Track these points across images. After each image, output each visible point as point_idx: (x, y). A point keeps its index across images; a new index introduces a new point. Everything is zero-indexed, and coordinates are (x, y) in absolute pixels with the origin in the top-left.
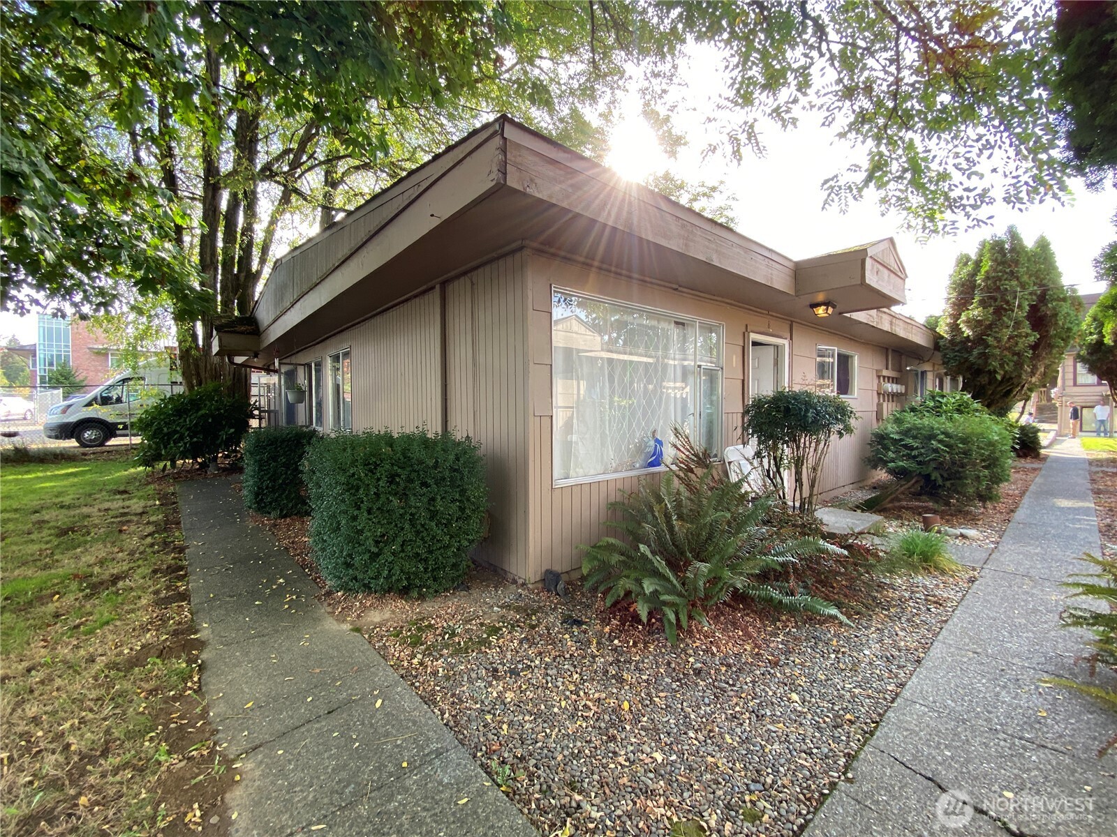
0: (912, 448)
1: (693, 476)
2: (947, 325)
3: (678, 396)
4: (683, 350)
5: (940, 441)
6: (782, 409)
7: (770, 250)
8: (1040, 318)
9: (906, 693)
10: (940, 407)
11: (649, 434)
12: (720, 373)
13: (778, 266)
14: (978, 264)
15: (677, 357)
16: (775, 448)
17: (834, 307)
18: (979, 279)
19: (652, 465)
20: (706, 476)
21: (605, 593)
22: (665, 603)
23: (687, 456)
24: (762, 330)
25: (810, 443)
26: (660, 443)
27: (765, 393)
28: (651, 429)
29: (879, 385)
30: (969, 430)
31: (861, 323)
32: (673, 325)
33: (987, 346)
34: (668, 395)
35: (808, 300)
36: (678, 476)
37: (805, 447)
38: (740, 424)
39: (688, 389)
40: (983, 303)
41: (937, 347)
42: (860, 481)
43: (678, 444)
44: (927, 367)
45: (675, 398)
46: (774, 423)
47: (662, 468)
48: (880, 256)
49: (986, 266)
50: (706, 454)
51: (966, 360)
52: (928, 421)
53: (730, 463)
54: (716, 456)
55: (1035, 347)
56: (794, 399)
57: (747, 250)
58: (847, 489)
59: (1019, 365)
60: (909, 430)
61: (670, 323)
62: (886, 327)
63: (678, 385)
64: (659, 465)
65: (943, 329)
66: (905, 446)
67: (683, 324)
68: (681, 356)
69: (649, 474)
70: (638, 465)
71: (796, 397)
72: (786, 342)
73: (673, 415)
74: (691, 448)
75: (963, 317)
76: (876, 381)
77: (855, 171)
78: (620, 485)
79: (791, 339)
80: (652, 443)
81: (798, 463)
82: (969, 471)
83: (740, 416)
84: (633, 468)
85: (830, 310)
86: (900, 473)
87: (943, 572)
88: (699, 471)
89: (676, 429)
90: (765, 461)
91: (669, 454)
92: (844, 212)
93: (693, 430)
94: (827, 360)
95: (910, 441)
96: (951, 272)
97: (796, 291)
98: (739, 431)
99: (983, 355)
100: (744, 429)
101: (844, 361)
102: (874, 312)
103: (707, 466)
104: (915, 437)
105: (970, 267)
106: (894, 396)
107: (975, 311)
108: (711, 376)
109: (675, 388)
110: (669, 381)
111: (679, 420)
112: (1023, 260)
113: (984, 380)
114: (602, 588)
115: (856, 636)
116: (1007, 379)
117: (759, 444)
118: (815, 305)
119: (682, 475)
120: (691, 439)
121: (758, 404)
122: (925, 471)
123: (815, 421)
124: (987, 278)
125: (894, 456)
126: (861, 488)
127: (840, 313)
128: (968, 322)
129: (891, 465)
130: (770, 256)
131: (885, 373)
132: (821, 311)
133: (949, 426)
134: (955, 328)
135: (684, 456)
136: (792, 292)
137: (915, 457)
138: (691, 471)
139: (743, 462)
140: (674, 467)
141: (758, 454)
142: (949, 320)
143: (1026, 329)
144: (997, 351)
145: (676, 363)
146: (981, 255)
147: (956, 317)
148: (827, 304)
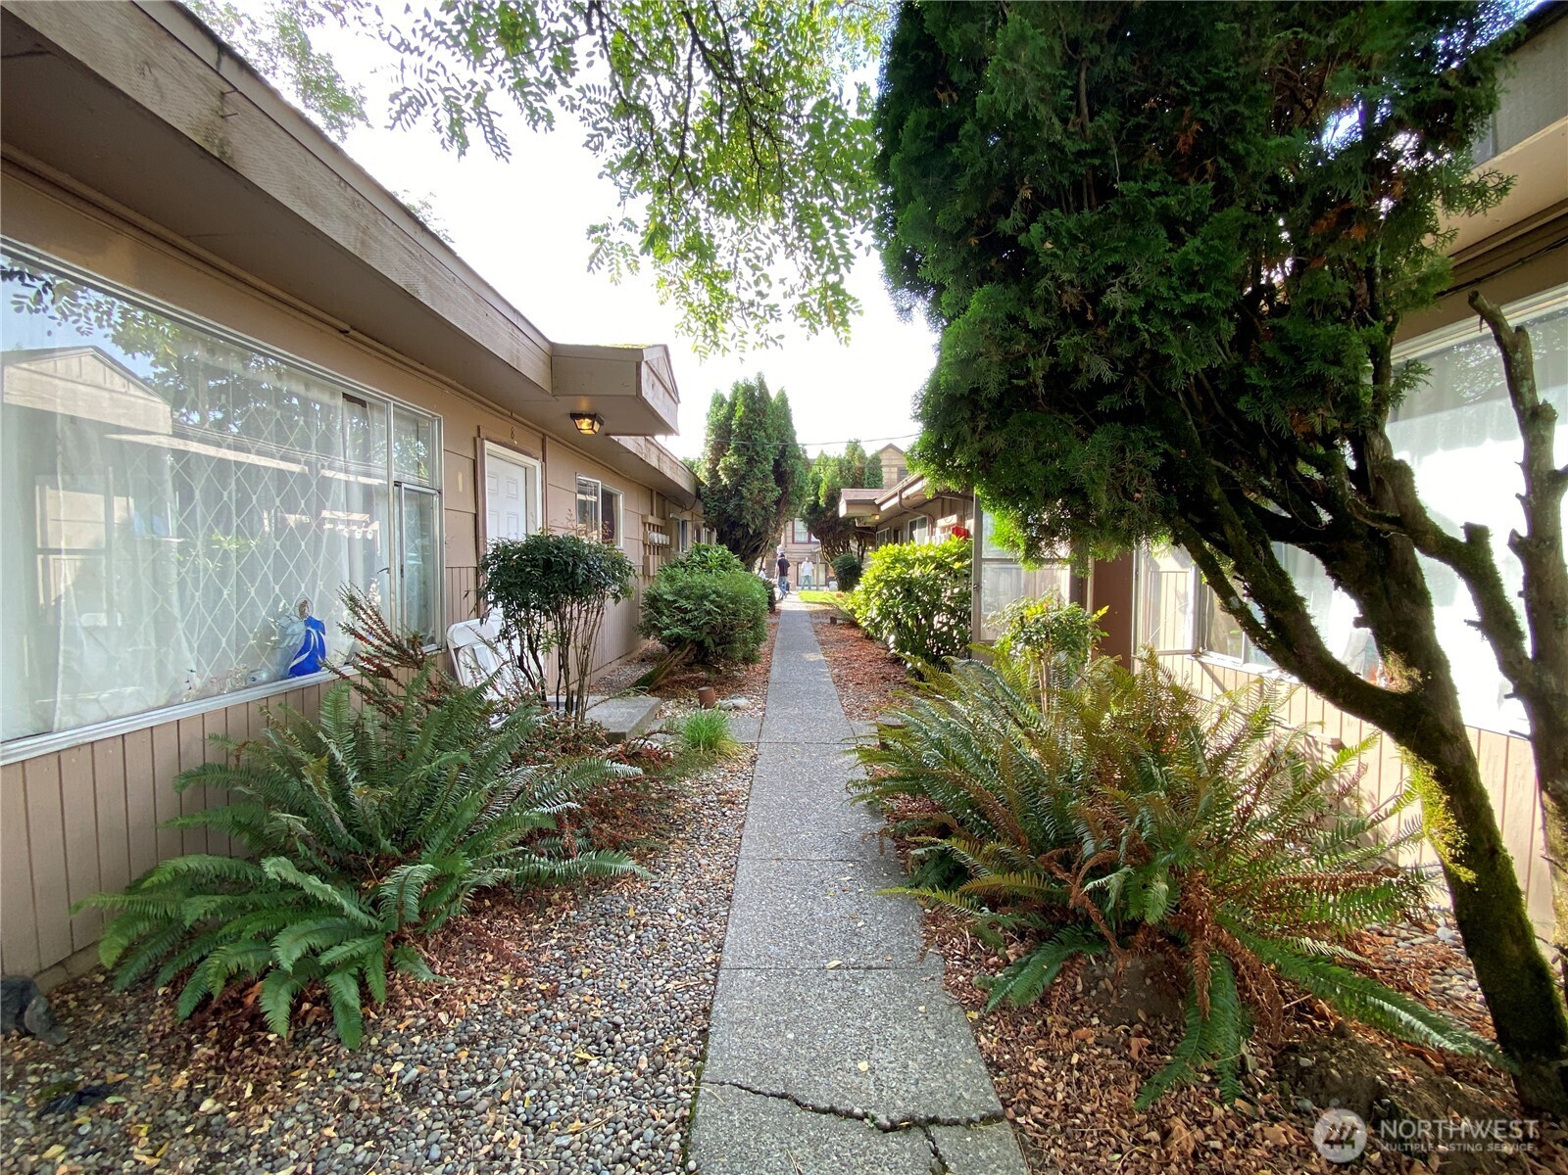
0: (685, 611)
1: (390, 684)
2: (708, 470)
3: (358, 536)
4: (365, 456)
5: (712, 602)
6: (541, 562)
7: (515, 311)
8: (781, 476)
9: (728, 960)
10: (706, 562)
11: (293, 610)
12: (436, 499)
13: (526, 341)
14: (732, 406)
15: (352, 468)
16: (528, 622)
17: (601, 423)
18: (734, 423)
19: (298, 671)
20: (417, 683)
21: (176, 985)
22: (330, 969)
23: (378, 648)
24: (504, 439)
25: (580, 612)
26: (318, 625)
27: (513, 538)
28: (297, 599)
29: (645, 534)
30: (737, 588)
31: (629, 452)
32: (340, 401)
33: (743, 498)
34: (334, 535)
35: (565, 405)
36: (359, 688)
37: (571, 619)
38: (472, 586)
39: (376, 526)
40: (737, 450)
41: (698, 495)
42: (628, 654)
43: (359, 626)
44: (687, 516)
45: (350, 540)
46: (527, 584)
47: (322, 676)
48: (655, 362)
49: (740, 411)
50: (416, 641)
51: (725, 511)
52: (699, 578)
53: (457, 650)
54: (432, 641)
55: (777, 502)
56: (558, 548)
57: (478, 297)
58: (614, 665)
59: (766, 520)
60: (683, 589)
61: (333, 394)
62: (654, 463)
63: (356, 517)
64: (316, 669)
65: (703, 475)
66: (678, 608)
67: (363, 403)
68: (361, 468)
69: (293, 691)
70: (264, 676)
71: (559, 544)
72: (537, 464)
73: (347, 572)
74: (386, 632)
75: (721, 464)
76: (642, 529)
77: (630, 229)
78: (214, 727)
79: (544, 460)
80: (299, 628)
81: (564, 640)
82: (738, 634)
83: (472, 573)
84: (252, 682)
85: (596, 427)
86: (675, 642)
87: (728, 758)
88: (403, 674)
89: (352, 599)
90: (516, 643)
91: (338, 645)
92: (616, 282)
93: (387, 598)
94: (589, 498)
95: (682, 603)
96: (708, 410)
97: (553, 389)
98: (472, 596)
99: (739, 507)
100: (481, 594)
101: (608, 499)
102: (641, 439)
103: (418, 664)
104: (688, 598)
105: (724, 411)
106: (659, 548)
107: (730, 459)
108: (422, 503)
109: (348, 523)
110: (334, 508)
111: (360, 583)
112: (769, 411)
113: (739, 533)
114: (167, 974)
115: (656, 889)
116: (758, 534)
117: (507, 616)
118: (577, 416)
119: (367, 684)
120: (385, 616)
121: (503, 552)
122: (699, 636)
123: (586, 582)
124: (741, 424)
125: (668, 621)
126: (629, 662)
127: (607, 434)
128: (725, 469)
129: (666, 633)
130: (515, 319)
131: (651, 519)
132: (584, 424)
133: (719, 585)
134: (714, 474)
135: (371, 649)
136: (547, 387)
137: (689, 621)
138: (387, 674)
139: (480, 647)
140: (349, 671)
141: (505, 634)
142: (708, 466)
143: (772, 484)
144: (749, 504)
145: (352, 478)
146: (735, 398)
147: (715, 462)
148: (593, 417)
